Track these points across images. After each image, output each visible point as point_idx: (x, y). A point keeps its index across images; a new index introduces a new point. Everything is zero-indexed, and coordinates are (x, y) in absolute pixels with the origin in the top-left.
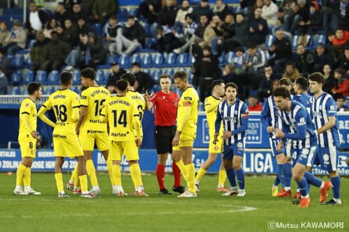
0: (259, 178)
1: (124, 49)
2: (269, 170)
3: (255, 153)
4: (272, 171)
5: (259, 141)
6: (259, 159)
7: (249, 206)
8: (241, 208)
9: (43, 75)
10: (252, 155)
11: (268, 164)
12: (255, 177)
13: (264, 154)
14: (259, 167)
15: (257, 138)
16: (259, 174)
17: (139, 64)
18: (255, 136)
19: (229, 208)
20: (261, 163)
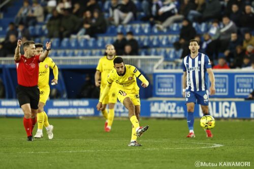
0: (226, 121)
1: (121, 21)
2: (233, 115)
3: (223, 102)
4: (236, 115)
5: (225, 92)
6: (226, 107)
7: (217, 144)
8: (211, 146)
9: (57, 42)
10: (220, 104)
11: (233, 110)
12: (222, 121)
13: (230, 102)
14: (226, 112)
15: (224, 90)
16: (226, 119)
17: (132, 33)
18: (223, 88)
19: (202, 145)
20: (227, 110)
